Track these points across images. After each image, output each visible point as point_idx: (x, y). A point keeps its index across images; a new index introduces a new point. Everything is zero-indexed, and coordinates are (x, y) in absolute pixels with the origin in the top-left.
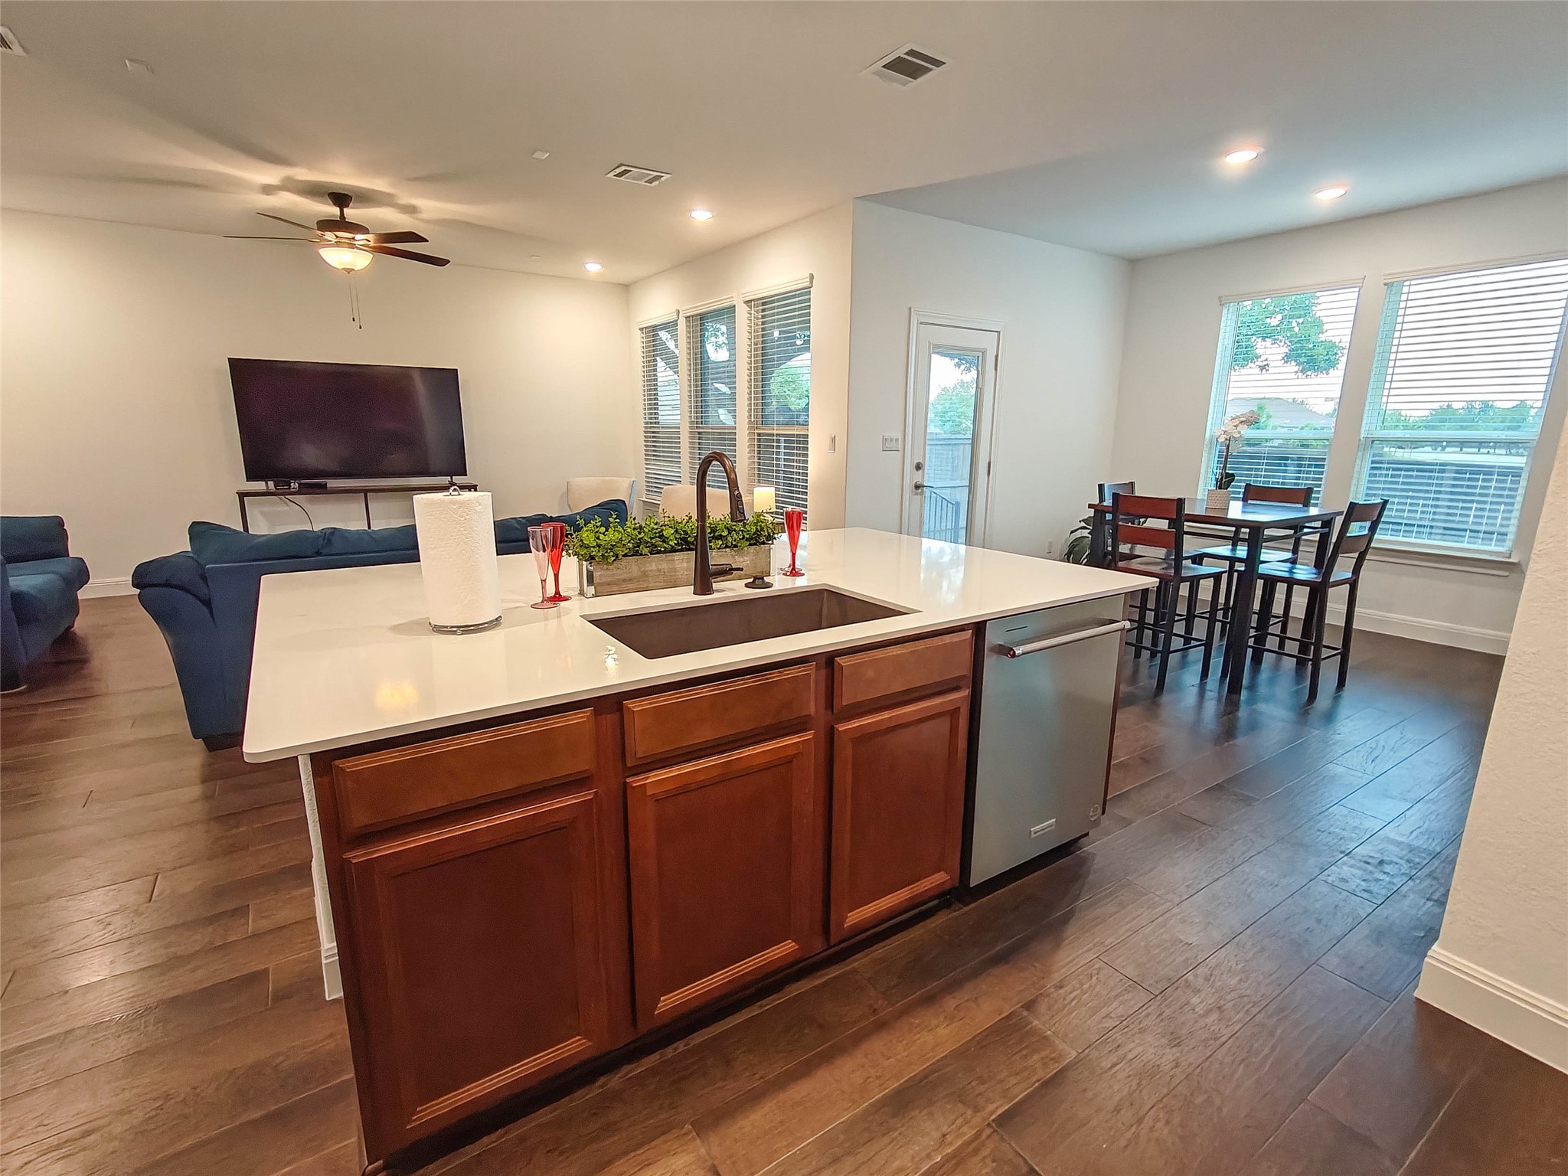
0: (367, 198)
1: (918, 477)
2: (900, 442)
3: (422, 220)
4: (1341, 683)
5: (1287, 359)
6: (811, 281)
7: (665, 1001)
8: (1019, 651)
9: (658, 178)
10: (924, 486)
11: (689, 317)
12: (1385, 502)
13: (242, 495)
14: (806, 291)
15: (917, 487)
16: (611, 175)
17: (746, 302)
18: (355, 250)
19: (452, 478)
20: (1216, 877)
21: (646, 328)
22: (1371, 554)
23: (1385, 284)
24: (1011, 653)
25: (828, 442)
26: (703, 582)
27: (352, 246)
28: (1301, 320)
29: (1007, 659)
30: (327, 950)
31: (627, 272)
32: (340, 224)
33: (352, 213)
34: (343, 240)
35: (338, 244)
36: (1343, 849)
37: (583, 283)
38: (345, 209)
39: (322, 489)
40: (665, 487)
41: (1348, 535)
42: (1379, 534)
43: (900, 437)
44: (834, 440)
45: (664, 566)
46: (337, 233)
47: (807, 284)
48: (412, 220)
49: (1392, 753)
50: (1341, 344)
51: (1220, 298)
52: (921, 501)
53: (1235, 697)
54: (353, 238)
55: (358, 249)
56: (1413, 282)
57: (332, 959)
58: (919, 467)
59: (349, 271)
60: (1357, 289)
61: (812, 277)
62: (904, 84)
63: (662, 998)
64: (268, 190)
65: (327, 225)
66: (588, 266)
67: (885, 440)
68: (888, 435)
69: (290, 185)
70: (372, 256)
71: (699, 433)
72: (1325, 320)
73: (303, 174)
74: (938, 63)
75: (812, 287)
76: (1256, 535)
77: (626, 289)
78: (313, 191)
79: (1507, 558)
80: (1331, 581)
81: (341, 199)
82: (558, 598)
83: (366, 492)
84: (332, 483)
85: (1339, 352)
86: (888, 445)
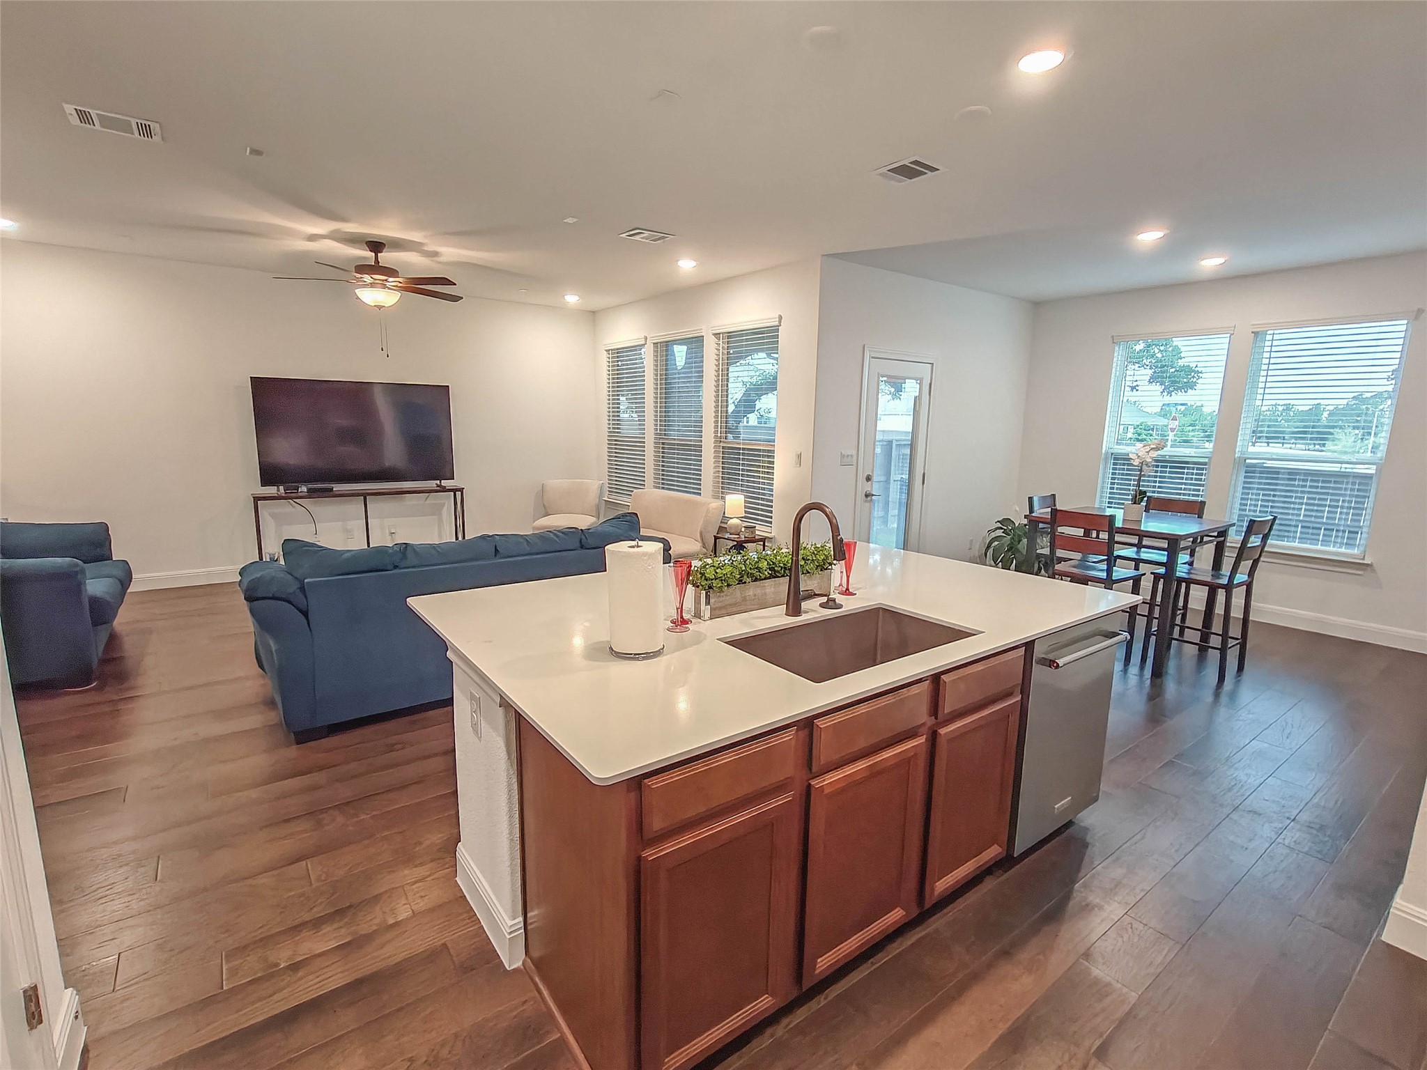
0: (398, 245)
1: (867, 487)
2: (855, 458)
3: (440, 263)
4: (1241, 668)
5: (1152, 380)
6: (780, 322)
7: (822, 961)
8: (1061, 662)
9: (664, 238)
10: (873, 495)
11: (657, 343)
12: (1275, 518)
13: (257, 499)
14: (775, 329)
15: (867, 496)
16: (624, 235)
17: (715, 335)
18: (387, 290)
19: (440, 482)
20: (1196, 842)
21: (612, 350)
22: (1265, 557)
23: (1252, 332)
24: (1055, 665)
25: (794, 458)
26: (794, 606)
27: (384, 287)
28: (1162, 348)
29: (1052, 670)
30: (511, 926)
31: (597, 302)
32: (376, 268)
33: (386, 257)
34: (377, 282)
35: (372, 285)
36: (1287, 815)
37: (561, 311)
38: (379, 254)
39: (328, 493)
40: (635, 490)
41: (1249, 545)
42: (1272, 540)
43: (854, 453)
44: (799, 456)
45: (759, 591)
46: (372, 276)
47: (777, 323)
48: (431, 262)
49: (1300, 730)
50: (1196, 369)
51: (1113, 337)
52: (870, 508)
53: (1158, 681)
54: (386, 280)
55: (389, 289)
56: (1276, 332)
57: (519, 932)
58: (868, 479)
59: (380, 307)
60: (1229, 335)
61: (780, 317)
62: (900, 181)
63: (819, 960)
64: (313, 238)
65: (363, 269)
66: (566, 297)
67: (843, 456)
68: (845, 452)
69: (334, 236)
70: (400, 294)
71: (663, 443)
72: (1183, 349)
73: (351, 228)
74: (933, 169)
75: (780, 325)
76: (1173, 543)
77: (593, 317)
78: (352, 240)
79: (1362, 559)
80: (1235, 583)
81: (376, 246)
82: (684, 622)
83: (365, 495)
84: (338, 488)
85: (1196, 375)
86: (845, 460)
